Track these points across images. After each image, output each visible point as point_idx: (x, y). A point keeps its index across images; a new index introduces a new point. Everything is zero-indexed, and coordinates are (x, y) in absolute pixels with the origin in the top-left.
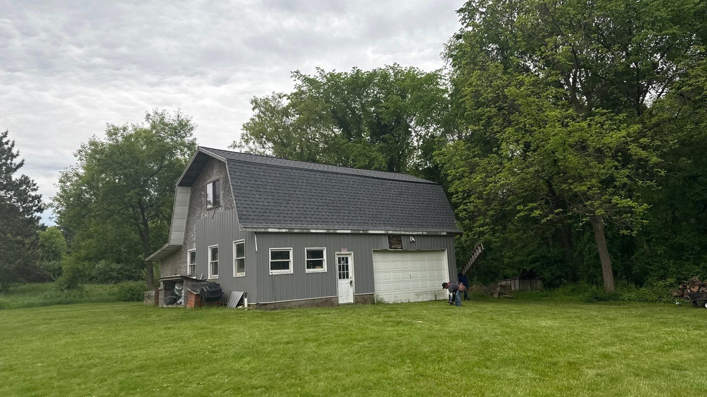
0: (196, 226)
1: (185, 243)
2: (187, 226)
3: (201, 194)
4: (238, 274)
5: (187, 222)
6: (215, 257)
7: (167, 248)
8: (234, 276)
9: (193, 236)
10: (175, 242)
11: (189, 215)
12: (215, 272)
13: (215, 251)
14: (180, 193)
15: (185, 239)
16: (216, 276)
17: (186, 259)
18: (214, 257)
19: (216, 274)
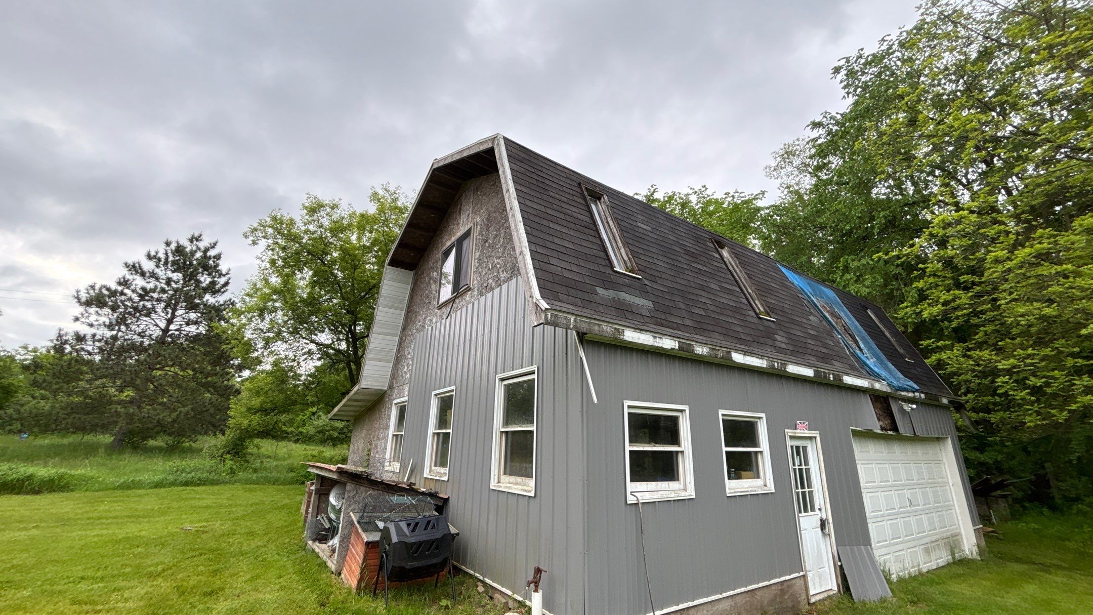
0: (414, 350)
1: (391, 387)
2: (398, 351)
3: (430, 278)
4: (506, 479)
5: (400, 344)
6: (446, 420)
7: (356, 393)
8: (493, 485)
9: (407, 371)
10: (374, 383)
11: (404, 328)
12: (442, 460)
13: (446, 404)
14: (392, 280)
15: (393, 377)
16: (442, 470)
17: (389, 419)
18: (443, 421)
19: (443, 464)
